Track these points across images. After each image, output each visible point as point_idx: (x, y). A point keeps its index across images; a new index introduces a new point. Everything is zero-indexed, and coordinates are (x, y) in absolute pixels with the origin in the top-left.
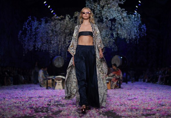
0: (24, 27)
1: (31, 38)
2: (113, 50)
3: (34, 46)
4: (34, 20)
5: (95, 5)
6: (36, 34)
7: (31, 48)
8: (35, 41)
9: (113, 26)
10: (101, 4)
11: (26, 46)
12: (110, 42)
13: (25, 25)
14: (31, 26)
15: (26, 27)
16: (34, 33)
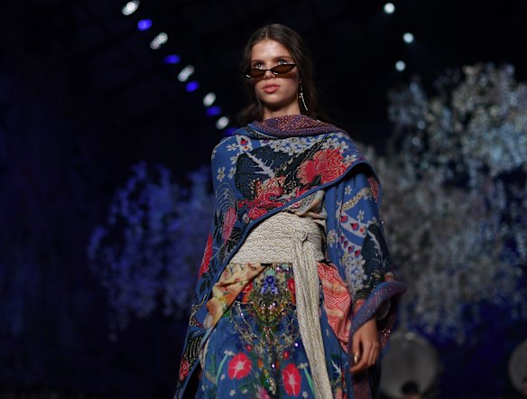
0: (114, 210)
1: (145, 262)
2: (514, 314)
3: (159, 297)
4: (156, 179)
5: (431, 112)
6: (167, 244)
7: (146, 307)
8: (163, 275)
9: (513, 205)
10: (457, 103)
11: (124, 298)
12: (500, 275)
13: (119, 204)
14: (146, 208)
15: (125, 212)
16: (157, 239)
